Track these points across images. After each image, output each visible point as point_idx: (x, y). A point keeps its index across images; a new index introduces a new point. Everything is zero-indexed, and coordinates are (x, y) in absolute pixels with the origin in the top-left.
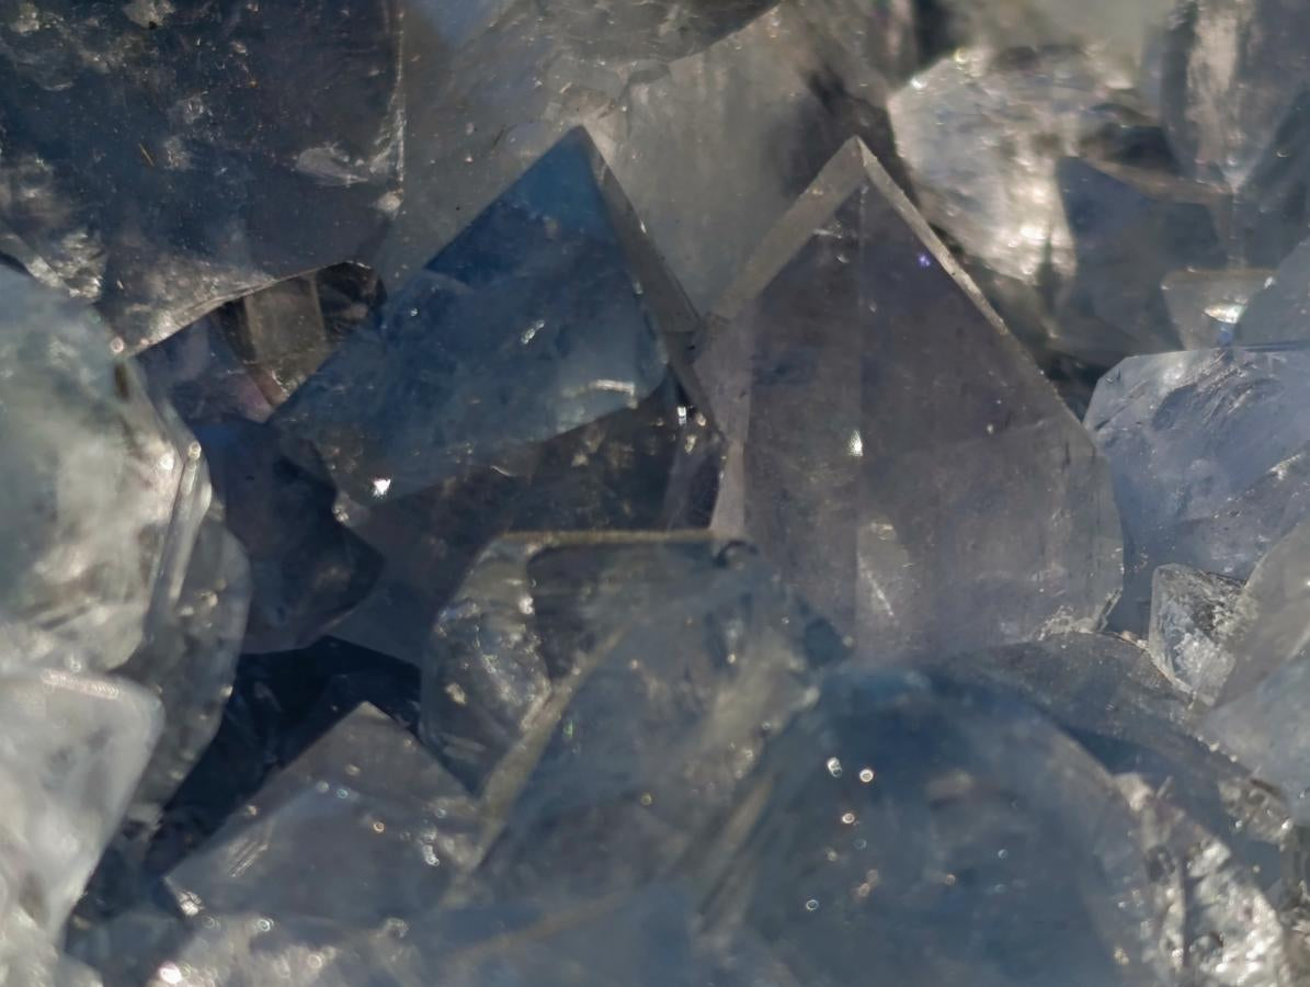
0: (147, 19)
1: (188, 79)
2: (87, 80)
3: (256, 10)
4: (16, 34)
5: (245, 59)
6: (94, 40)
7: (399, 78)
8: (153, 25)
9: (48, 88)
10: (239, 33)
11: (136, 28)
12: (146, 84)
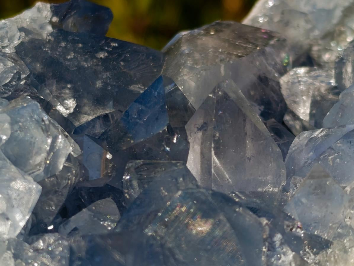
0: (100, 57)
1: (107, 69)
2: (80, 68)
3: (128, 56)
4: (67, 58)
5: (123, 66)
6: (86, 60)
7: (162, 72)
8: (101, 58)
9: (71, 69)
10: (123, 61)
11: (97, 58)
12: (95, 70)
